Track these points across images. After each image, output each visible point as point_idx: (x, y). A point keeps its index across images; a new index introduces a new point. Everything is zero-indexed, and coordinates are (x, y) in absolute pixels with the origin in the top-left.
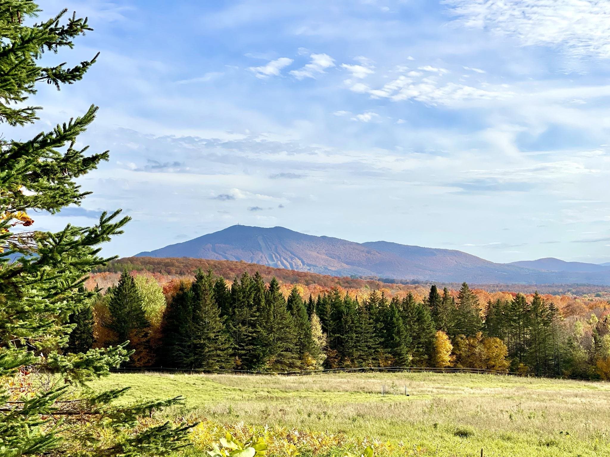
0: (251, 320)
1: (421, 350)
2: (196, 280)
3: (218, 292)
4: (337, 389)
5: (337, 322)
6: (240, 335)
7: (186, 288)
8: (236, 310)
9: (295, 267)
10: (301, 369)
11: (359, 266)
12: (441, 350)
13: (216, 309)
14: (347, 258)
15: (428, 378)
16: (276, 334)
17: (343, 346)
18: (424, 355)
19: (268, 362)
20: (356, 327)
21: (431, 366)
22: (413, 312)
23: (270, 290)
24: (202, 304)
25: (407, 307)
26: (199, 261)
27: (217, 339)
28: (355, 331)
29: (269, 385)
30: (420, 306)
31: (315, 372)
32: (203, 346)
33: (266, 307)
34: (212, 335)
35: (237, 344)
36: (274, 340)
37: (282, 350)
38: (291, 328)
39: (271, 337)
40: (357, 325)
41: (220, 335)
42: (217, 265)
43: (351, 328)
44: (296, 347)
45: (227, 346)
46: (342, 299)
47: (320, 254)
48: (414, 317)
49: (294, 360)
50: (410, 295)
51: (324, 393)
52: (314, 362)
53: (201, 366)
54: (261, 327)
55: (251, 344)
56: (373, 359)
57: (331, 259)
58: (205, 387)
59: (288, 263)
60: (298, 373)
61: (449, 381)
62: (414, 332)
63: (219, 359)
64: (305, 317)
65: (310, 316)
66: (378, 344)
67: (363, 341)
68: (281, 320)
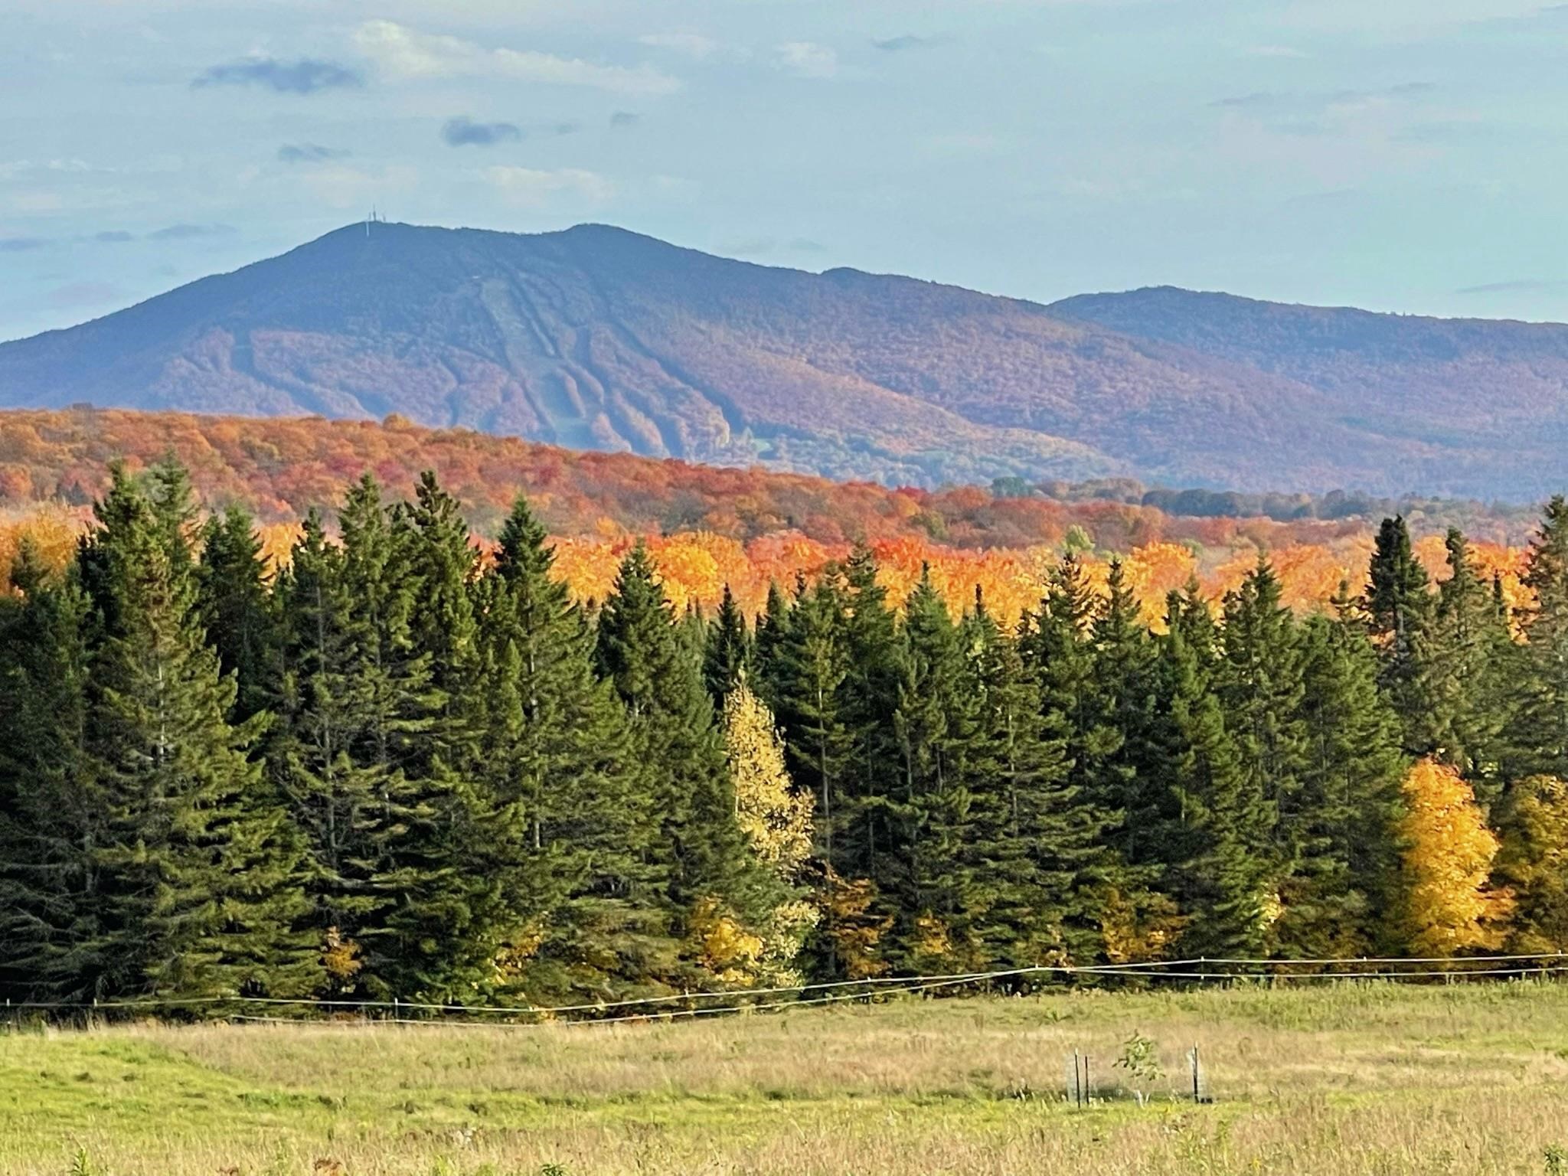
0: (401, 731)
1: (1327, 864)
2: (97, 524)
3: (222, 591)
4: (844, 1081)
5: (873, 732)
6: (344, 814)
7: (45, 573)
8: (319, 681)
9: (689, 442)
10: (681, 988)
11: (1042, 429)
12: (1433, 864)
13: (213, 678)
14: (970, 387)
15: (1360, 1011)
16: (540, 802)
17: (907, 861)
18: (1342, 894)
19: (502, 955)
20: (974, 754)
21: (1381, 951)
22: (1279, 667)
23: (499, 570)
24: (135, 654)
25: (1250, 642)
26: (157, 422)
27: (223, 840)
28: (970, 776)
29: (488, 1072)
30: (1317, 633)
31: (760, 999)
32: (146, 880)
33: (485, 661)
34: (194, 821)
35: (329, 865)
36: (528, 836)
37: (574, 885)
38: (619, 772)
39: (515, 820)
40: (974, 745)
41: (239, 819)
42: (258, 442)
43: (943, 760)
44: (650, 870)
45: (275, 875)
46: (895, 604)
47: (825, 368)
48: (1286, 692)
49: (641, 938)
50: (1261, 571)
51: (775, 1104)
52: (751, 947)
53: (139, 984)
54: (458, 769)
55: (405, 860)
56: (1072, 921)
57: (887, 393)
58: (137, 1093)
59: (651, 424)
60: (668, 1008)
61: (1469, 1024)
62: (1289, 770)
63: (237, 947)
64: (693, 708)
65: (719, 704)
66: (1095, 842)
67: (1014, 827)
68: (566, 725)
